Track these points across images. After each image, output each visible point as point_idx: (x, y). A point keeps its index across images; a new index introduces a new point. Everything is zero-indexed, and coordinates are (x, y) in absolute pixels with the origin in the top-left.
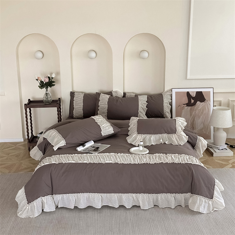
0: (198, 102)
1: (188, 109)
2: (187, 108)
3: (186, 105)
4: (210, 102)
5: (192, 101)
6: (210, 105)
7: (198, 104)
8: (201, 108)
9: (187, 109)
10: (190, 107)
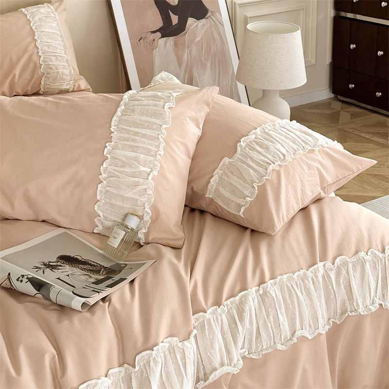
0: (191, 21)
1: (168, 44)
2: (166, 43)
3: (159, 34)
4: (221, 15)
5: (175, 19)
6: (223, 26)
7: (191, 25)
8: (202, 38)
9: (165, 46)
10: (171, 40)
